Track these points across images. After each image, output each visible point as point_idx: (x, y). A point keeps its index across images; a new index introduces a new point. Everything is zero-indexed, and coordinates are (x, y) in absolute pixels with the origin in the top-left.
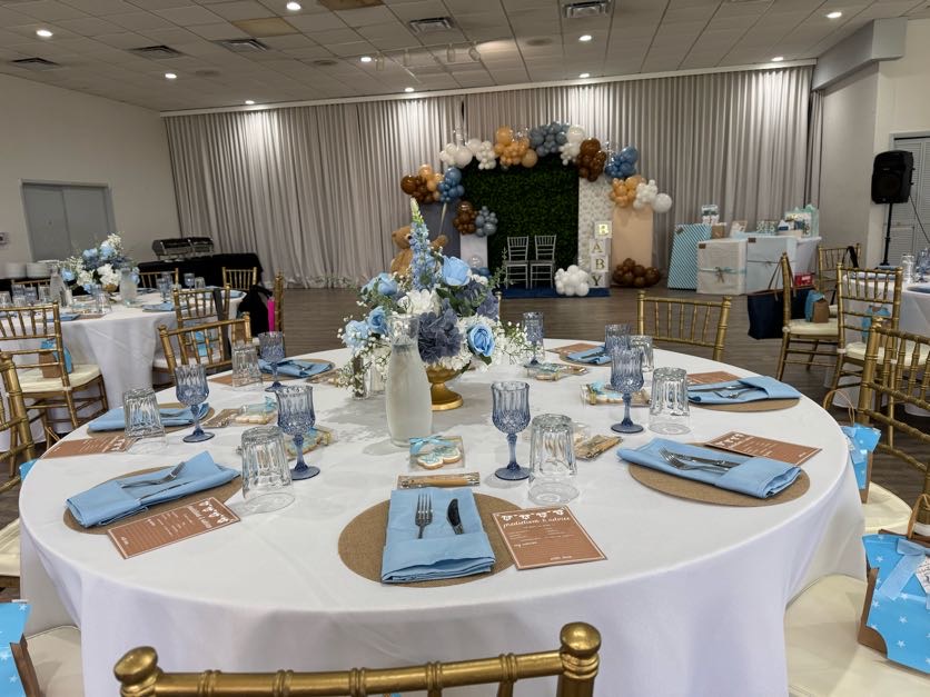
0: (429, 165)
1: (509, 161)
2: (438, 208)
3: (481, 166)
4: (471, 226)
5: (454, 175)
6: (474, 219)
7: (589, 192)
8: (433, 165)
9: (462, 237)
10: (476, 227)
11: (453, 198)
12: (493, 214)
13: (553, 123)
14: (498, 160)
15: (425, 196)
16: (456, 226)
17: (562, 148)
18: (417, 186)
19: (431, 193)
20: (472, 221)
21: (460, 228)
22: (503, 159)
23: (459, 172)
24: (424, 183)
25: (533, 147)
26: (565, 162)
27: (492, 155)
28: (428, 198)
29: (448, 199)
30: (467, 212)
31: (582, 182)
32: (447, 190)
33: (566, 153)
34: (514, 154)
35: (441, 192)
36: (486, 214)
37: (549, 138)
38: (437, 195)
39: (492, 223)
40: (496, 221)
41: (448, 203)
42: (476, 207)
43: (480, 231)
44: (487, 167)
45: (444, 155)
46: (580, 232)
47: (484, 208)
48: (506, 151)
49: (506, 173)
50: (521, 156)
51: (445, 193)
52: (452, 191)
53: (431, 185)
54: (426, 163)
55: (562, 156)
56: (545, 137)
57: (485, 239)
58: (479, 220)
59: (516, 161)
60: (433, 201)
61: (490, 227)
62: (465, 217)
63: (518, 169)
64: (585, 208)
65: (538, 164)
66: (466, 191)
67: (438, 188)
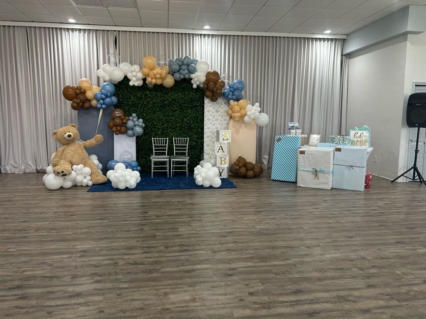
0: (88, 79)
1: (154, 81)
2: (95, 113)
3: (131, 83)
4: (123, 129)
5: (110, 88)
6: (126, 123)
7: (211, 109)
8: (91, 79)
9: (115, 136)
10: (127, 129)
11: (108, 106)
12: (141, 120)
13: (186, 57)
14: (144, 80)
15: (84, 103)
16: (110, 128)
17: (193, 76)
18: (77, 94)
19: (90, 101)
20: (124, 124)
21: (114, 129)
22: (149, 80)
23: (113, 86)
24: (84, 92)
25: (172, 73)
26: (195, 86)
27: (140, 75)
28: (87, 105)
29: (104, 106)
30: (120, 117)
31: (207, 101)
32: (103, 99)
33: (196, 80)
34: (158, 76)
35: (98, 101)
36: (135, 119)
37: (184, 67)
38: (94, 103)
39: (140, 127)
40: (144, 125)
41: (104, 110)
42: (128, 114)
43: (130, 132)
44: (136, 84)
45: (101, 73)
46: (205, 136)
47: (134, 115)
48: (151, 74)
49: (150, 90)
50: (163, 79)
51: (101, 101)
52: (108, 100)
53: (89, 94)
54: (86, 77)
55: (192, 82)
56: (180, 66)
57: (134, 139)
58: (130, 124)
59: (159, 82)
60: (91, 107)
61: (139, 130)
62: (118, 121)
63: (159, 88)
64: (208, 120)
65: (174, 86)
66: (118, 100)
67: (95, 97)
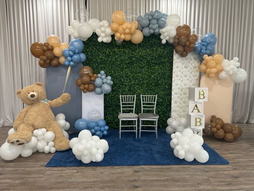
0: (56, 35)
1: (123, 37)
2: (64, 70)
3: (100, 40)
4: (91, 87)
5: (78, 45)
6: (94, 81)
8: (58, 35)
9: (83, 94)
10: (95, 87)
11: (77, 63)
12: (109, 78)
14: (113, 36)
15: (51, 60)
16: (79, 86)
17: (162, 31)
18: (44, 51)
19: (58, 58)
20: (92, 82)
21: (82, 87)
22: (118, 35)
23: (82, 43)
24: (52, 49)
25: (141, 28)
26: (164, 42)
27: (109, 31)
28: (55, 62)
29: (72, 63)
30: (88, 75)
31: (176, 57)
32: (71, 56)
34: (127, 31)
35: (66, 58)
36: (103, 77)
37: (154, 21)
38: (62, 60)
39: (109, 84)
40: (112, 82)
41: (72, 67)
42: (96, 71)
43: (98, 90)
44: (105, 40)
45: (70, 30)
46: (173, 93)
47: (102, 72)
48: (121, 29)
50: (132, 34)
51: (69, 58)
52: (76, 57)
53: (57, 51)
54: (54, 34)
55: (162, 37)
56: (150, 20)
57: (102, 96)
58: (98, 81)
59: (128, 38)
60: (59, 65)
61: (107, 88)
62: (86, 79)
64: (177, 76)
66: (87, 58)
67: (63, 54)
